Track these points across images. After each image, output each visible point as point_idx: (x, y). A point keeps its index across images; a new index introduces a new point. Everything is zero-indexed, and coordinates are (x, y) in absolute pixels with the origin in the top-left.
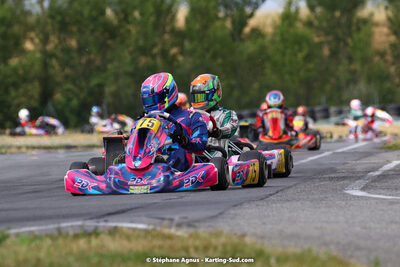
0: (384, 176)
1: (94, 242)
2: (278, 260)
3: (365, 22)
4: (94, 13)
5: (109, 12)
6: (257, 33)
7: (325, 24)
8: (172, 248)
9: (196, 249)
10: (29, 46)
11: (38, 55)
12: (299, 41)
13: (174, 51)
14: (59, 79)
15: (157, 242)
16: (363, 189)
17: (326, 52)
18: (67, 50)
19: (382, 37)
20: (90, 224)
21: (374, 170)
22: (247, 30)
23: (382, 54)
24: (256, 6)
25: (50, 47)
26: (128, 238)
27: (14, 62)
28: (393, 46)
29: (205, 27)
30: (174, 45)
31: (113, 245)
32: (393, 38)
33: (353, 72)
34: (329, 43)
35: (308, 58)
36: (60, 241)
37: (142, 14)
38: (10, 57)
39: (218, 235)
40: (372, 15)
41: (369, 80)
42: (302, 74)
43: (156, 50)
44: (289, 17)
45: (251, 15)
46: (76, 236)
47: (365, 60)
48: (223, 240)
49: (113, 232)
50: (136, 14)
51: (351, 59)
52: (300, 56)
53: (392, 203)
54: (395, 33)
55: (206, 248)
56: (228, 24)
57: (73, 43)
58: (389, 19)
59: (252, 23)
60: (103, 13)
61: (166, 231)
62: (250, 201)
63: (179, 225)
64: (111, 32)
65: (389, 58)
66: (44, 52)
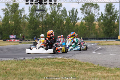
0: (98, 50)
1: (53, 60)
2: (83, 64)
3: (95, 24)
4: (51, 22)
5: (53, 21)
6: (77, 25)
7: (88, 24)
8: (66, 61)
9: (69, 62)
10: (40, 26)
11: (41, 28)
12: (84, 27)
13: (63, 28)
14: (45, 32)
15: (63, 60)
16: (95, 52)
17: (88, 29)
18: (46, 27)
19: (97, 27)
20: (52, 57)
21: (96, 49)
22: (75, 25)
23: (97, 29)
24: (77, 21)
25: (43, 27)
26: (58, 59)
27: (38, 29)
28: (99, 28)
29: (68, 24)
30: (63, 27)
31: (56, 61)
32: (99, 27)
33: (92, 32)
34: (88, 27)
35: (85, 30)
36: (47, 60)
37: (58, 22)
38: (37, 28)
39: (73, 59)
40: (96, 23)
41: (95, 33)
42: (84, 32)
43: (60, 28)
44: (82, 23)
45: (76, 23)
46: (50, 59)
47: (94, 30)
48: (74, 60)
49: (56, 58)
50: (57, 22)
51: (92, 30)
52: (84, 29)
53: (100, 54)
54: (99, 26)
55: (71, 61)
56: (72, 24)
57: (47, 26)
58: (98, 24)
59: (76, 24)
60: (52, 22)
61: (64, 58)
62: (77, 53)
63: (66, 57)
64: (53, 25)
65: (98, 30)
66: (42, 27)
